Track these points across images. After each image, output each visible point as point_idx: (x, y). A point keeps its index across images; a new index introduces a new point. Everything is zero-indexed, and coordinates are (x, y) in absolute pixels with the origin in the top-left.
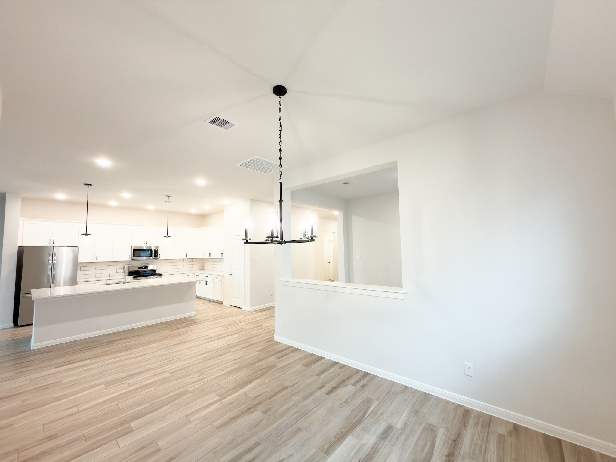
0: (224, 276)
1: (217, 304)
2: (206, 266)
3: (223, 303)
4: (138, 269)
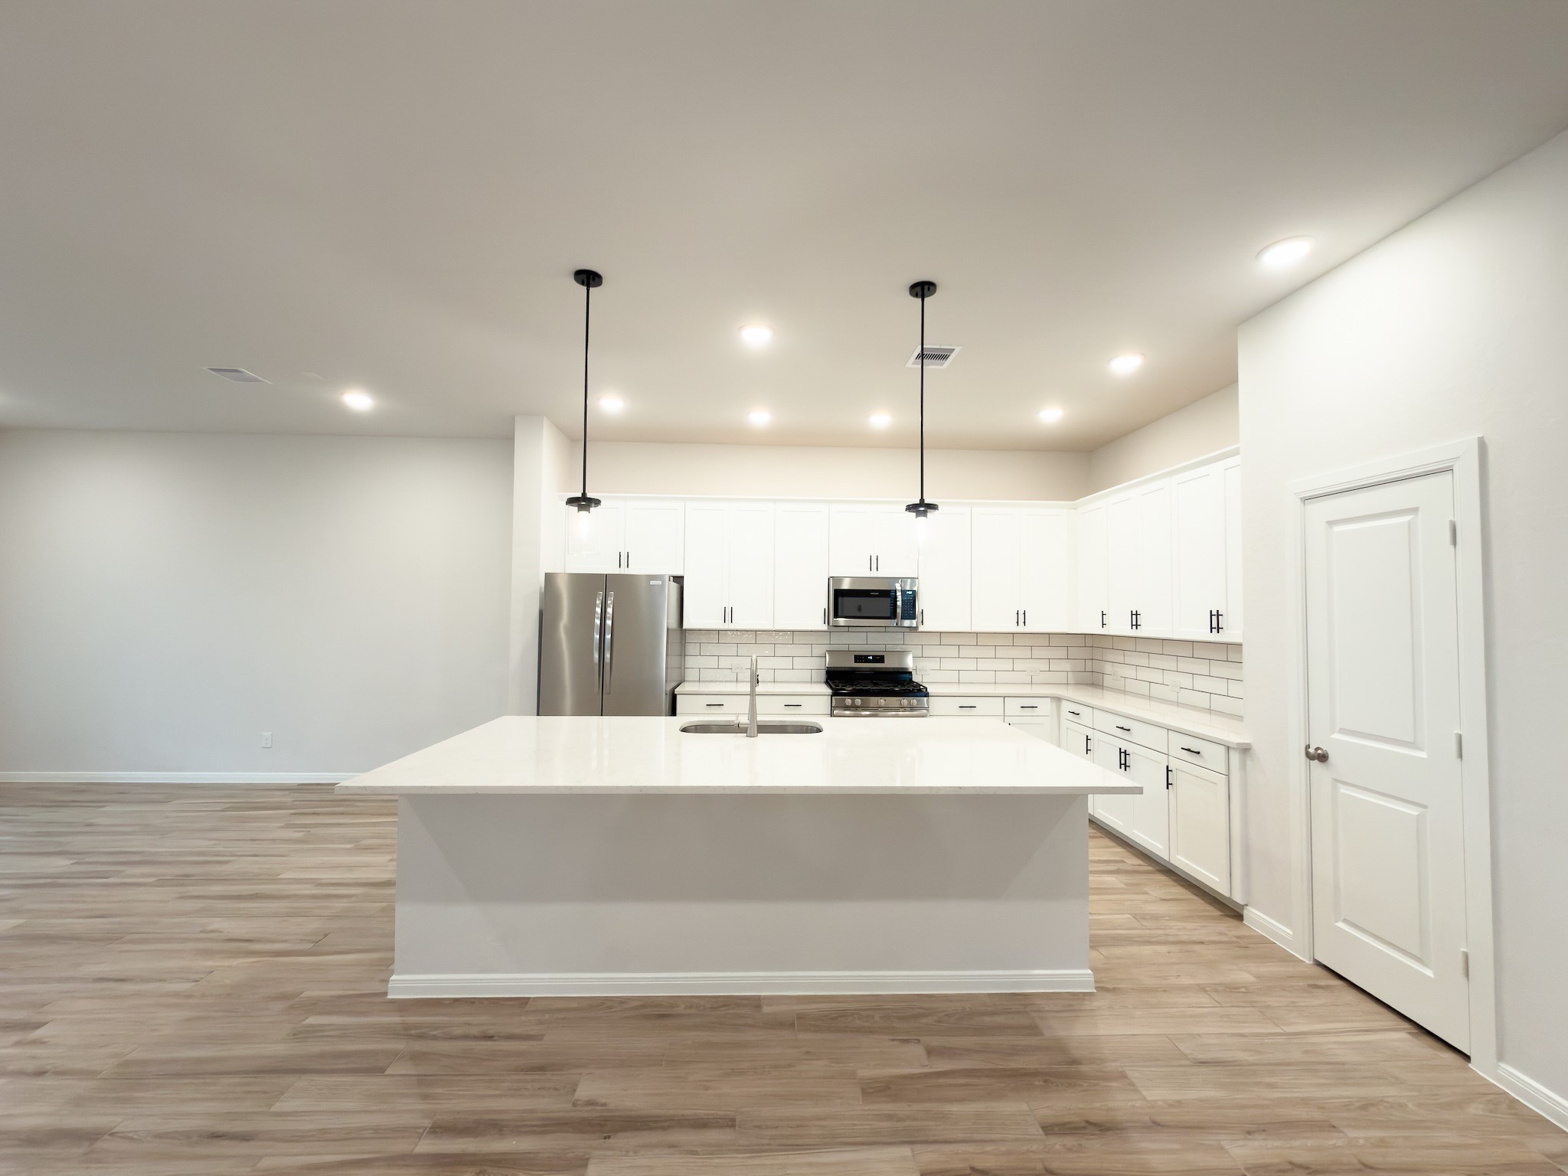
0: (1245, 750)
1: (1213, 911)
2: (1108, 668)
3: (1245, 913)
4: (856, 662)
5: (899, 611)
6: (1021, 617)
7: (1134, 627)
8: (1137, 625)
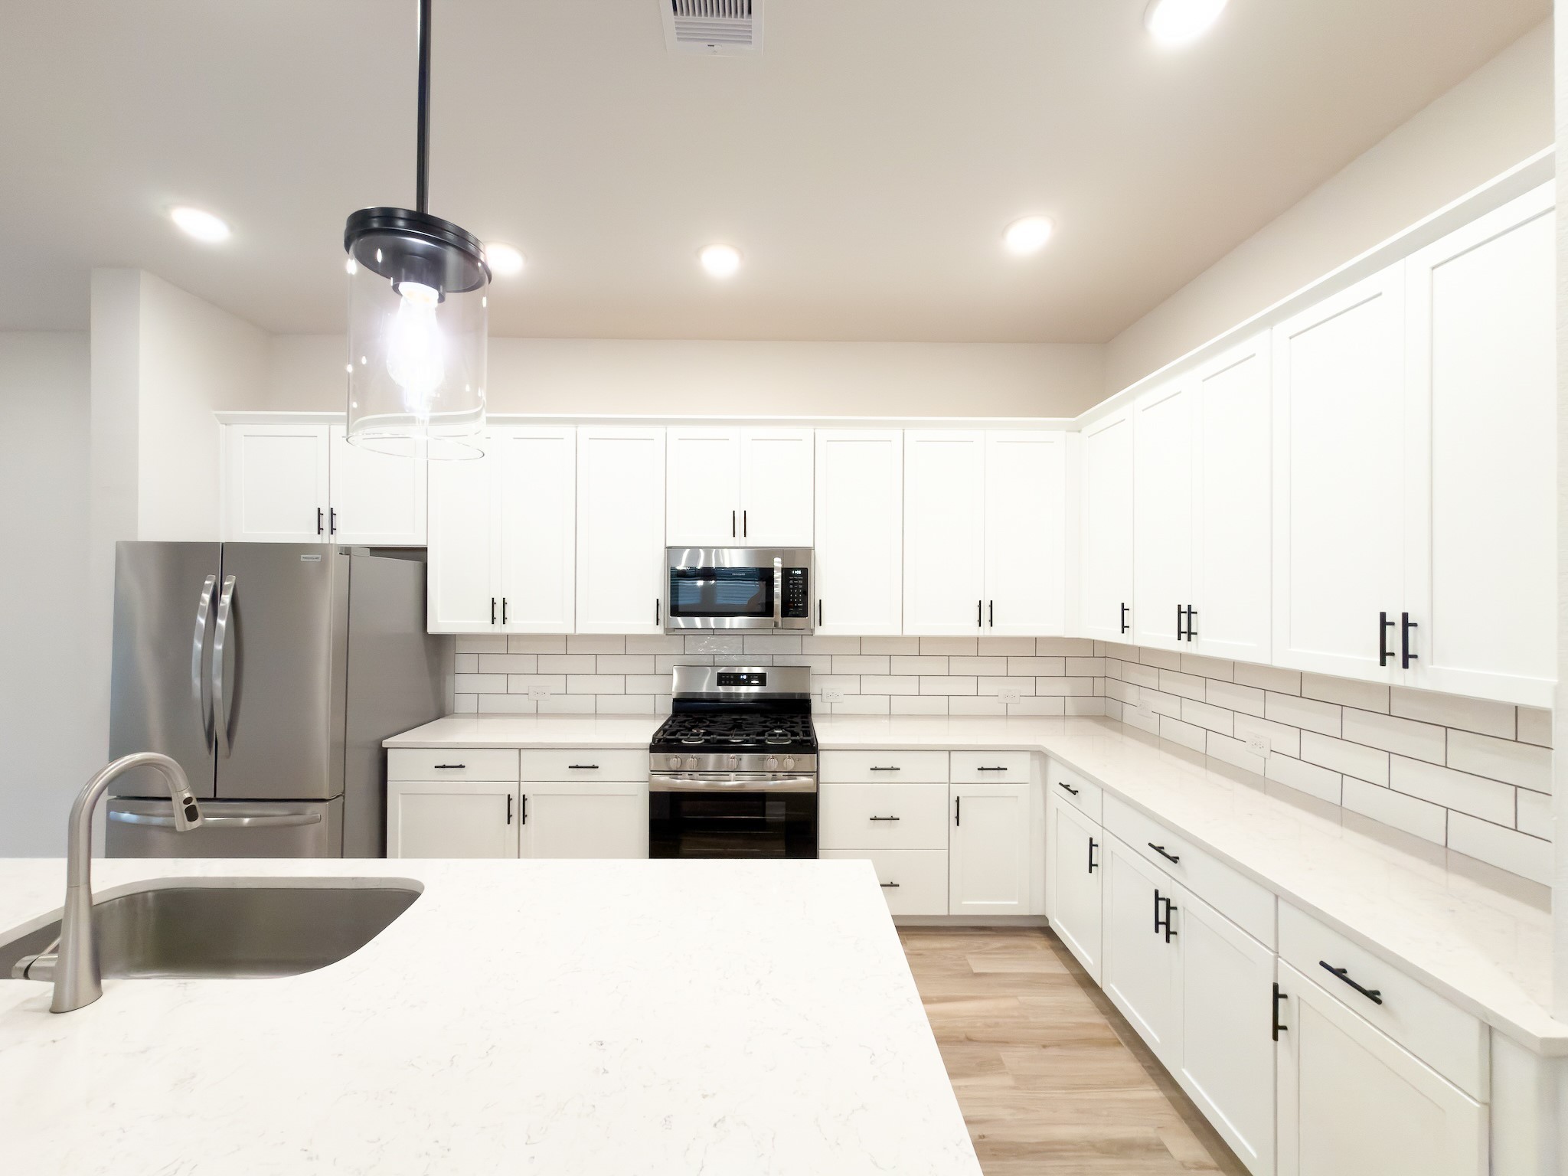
4: (719, 684)
5: (777, 602)
6: (985, 612)
7: (1184, 637)
8: (1190, 633)
